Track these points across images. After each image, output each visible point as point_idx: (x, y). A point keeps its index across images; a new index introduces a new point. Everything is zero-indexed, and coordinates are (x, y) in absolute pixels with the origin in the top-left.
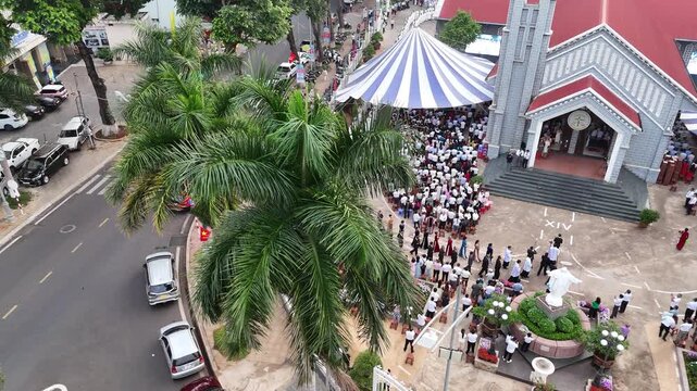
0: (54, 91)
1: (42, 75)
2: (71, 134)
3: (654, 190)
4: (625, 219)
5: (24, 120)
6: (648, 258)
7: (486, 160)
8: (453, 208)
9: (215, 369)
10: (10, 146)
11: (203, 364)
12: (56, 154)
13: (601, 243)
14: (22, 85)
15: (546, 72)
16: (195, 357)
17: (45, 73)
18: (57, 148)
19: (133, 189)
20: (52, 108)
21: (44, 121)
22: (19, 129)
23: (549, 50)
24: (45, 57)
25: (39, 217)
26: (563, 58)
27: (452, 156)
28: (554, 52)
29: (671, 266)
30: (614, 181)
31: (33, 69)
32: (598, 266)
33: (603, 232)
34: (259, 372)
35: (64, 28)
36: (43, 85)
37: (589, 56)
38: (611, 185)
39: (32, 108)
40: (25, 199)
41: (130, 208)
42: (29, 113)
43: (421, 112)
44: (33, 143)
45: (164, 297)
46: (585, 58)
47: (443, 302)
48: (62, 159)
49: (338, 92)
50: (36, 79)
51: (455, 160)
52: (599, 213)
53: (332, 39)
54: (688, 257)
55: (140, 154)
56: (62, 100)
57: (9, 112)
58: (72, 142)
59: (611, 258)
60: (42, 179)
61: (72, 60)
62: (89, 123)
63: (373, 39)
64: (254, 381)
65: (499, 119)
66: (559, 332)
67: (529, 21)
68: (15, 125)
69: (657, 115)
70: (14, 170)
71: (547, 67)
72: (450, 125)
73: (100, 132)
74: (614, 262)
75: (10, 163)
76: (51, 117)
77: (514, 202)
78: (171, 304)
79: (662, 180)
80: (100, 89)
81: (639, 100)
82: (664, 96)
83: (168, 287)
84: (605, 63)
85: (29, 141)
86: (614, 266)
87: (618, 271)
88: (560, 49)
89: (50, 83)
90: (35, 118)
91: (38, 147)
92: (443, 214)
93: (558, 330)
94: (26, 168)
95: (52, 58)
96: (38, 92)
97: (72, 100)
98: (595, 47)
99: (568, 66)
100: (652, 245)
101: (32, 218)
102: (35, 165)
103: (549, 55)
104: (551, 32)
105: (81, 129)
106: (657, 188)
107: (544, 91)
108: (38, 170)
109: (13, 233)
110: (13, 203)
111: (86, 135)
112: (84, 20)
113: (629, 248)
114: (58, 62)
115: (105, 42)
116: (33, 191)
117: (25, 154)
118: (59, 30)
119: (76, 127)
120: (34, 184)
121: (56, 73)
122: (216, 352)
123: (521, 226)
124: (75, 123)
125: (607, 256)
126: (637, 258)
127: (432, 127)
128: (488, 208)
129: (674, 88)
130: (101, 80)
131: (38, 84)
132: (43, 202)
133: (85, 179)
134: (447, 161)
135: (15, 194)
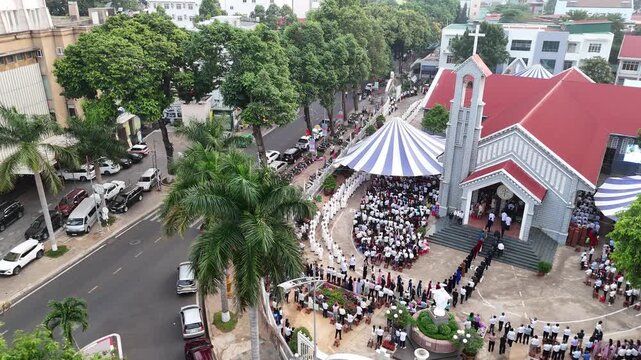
0: (140, 149)
1: (134, 137)
2: (146, 179)
3: (561, 250)
4: (529, 268)
5: (118, 169)
6: (536, 297)
7: (438, 217)
8: (398, 249)
9: (210, 335)
10: (107, 185)
11: (203, 331)
12: (135, 192)
13: (503, 284)
14: (121, 147)
15: (479, 155)
16: (199, 325)
17: (136, 136)
18: (136, 189)
19: (171, 213)
20: (137, 161)
21: (130, 170)
22: (114, 174)
23: (480, 139)
24: (137, 124)
25: (118, 234)
26: (491, 147)
27: (409, 212)
28: (484, 141)
29: (551, 303)
30: (526, 239)
31: (128, 132)
32: (495, 299)
33: (509, 276)
34: (238, 340)
35: (151, 112)
36: (133, 144)
37: (508, 146)
38: (523, 242)
39: (125, 160)
40: (111, 221)
41: (169, 223)
42: (122, 164)
43: (396, 179)
44: (121, 184)
45: (188, 289)
46: (505, 147)
47: (370, 310)
48: (138, 196)
49: (337, 160)
50: (129, 140)
51: (411, 215)
52: (510, 263)
53: (345, 119)
54: (568, 299)
55: (177, 192)
56: (144, 155)
57: (109, 162)
58: (146, 185)
59: (507, 294)
60: (124, 208)
61: (155, 127)
62: (159, 173)
63: (377, 119)
64: (233, 345)
65: (446, 188)
66: (439, 333)
67: (464, 118)
68: (112, 171)
69: (561, 192)
70: (108, 201)
71: (480, 151)
72: (416, 189)
73: (165, 180)
74: (508, 297)
75: (105, 196)
76: (135, 167)
77: (448, 250)
78: (191, 294)
79: (569, 242)
80: (169, 150)
81: (547, 180)
82: (565, 178)
83: (191, 282)
84: (520, 151)
85: (119, 182)
86: (507, 300)
87: (508, 303)
88: (488, 140)
89: (138, 143)
90: (125, 167)
91: (124, 187)
92: (389, 252)
93: (439, 332)
94: (115, 201)
95: (142, 125)
96: (129, 150)
97: (151, 155)
98: (512, 139)
99: (495, 151)
100: (542, 288)
101: (114, 234)
102: (121, 198)
103: (480, 143)
104: (481, 127)
105: (153, 177)
106: (565, 248)
107: (479, 169)
108: (122, 203)
109: (100, 242)
110: (104, 223)
111: (156, 180)
112: (165, 104)
113: (524, 288)
114: (146, 128)
115: (180, 115)
116: (117, 216)
117: (116, 191)
118: (148, 113)
119: (150, 175)
120: (118, 212)
121: (143, 136)
122: (213, 326)
123: (448, 266)
124: (150, 173)
125: (504, 292)
126: (527, 295)
127: (401, 189)
128: (426, 252)
129: (571, 173)
130: (171, 144)
131: (130, 144)
132: (122, 224)
133: (150, 210)
134: (404, 215)
135: (106, 217)
